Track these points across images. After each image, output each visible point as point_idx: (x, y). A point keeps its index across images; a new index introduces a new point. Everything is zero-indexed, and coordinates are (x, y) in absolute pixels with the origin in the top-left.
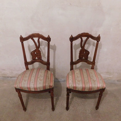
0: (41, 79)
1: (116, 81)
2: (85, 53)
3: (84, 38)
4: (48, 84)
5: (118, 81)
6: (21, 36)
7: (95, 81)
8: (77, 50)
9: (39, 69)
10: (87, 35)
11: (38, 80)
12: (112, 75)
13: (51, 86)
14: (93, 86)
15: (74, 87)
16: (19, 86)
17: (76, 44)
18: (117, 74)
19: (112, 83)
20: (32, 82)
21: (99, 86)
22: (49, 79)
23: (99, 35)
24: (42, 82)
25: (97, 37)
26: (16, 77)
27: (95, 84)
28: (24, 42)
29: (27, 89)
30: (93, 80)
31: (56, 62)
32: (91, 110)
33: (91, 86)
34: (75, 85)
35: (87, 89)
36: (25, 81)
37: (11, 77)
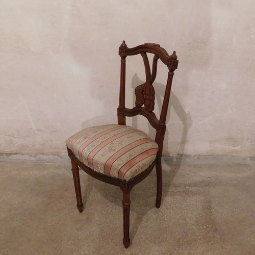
1: (249, 159)
5: (251, 158)
6: (124, 42)
12: (240, 146)
18: (250, 144)
19: (240, 164)
26: (20, 154)
32: (197, 218)
37: (9, 154)
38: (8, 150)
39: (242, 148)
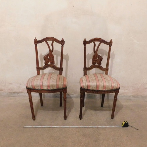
0: (54, 78)
1: (132, 96)
2: (98, 59)
3: (97, 43)
4: (62, 83)
6: (35, 38)
7: (109, 81)
8: (90, 61)
9: (50, 74)
10: (100, 39)
11: (51, 79)
12: (127, 90)
13: (64, 85)
14: (107, 84)
15: (88, 86)
16: (31, 84)
17: (88, 53)
20: (45, 80)
21: (113, 85)
22: (62, 79)
23: (111, 40)
24: (55, 80)
25: (109, 42)
26: (23, 93)
27: (109, 83)
28: (38, 45)
29: (39, 88)
30: (107, 80)
31: (68, 74)
33: (105, 84)
34: (89, 84)
35: (101, 87)
36: (38, 80)
37: (18, 93)
38: (17, 91)
39: (128, 91)
